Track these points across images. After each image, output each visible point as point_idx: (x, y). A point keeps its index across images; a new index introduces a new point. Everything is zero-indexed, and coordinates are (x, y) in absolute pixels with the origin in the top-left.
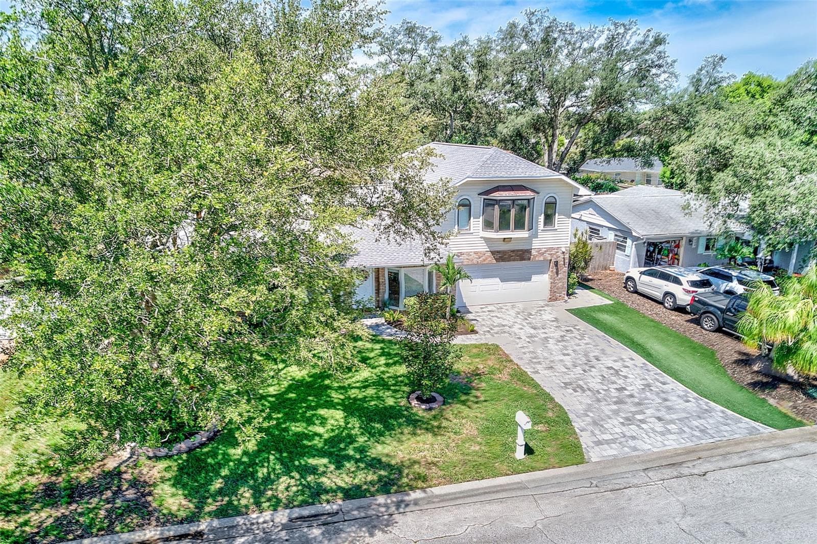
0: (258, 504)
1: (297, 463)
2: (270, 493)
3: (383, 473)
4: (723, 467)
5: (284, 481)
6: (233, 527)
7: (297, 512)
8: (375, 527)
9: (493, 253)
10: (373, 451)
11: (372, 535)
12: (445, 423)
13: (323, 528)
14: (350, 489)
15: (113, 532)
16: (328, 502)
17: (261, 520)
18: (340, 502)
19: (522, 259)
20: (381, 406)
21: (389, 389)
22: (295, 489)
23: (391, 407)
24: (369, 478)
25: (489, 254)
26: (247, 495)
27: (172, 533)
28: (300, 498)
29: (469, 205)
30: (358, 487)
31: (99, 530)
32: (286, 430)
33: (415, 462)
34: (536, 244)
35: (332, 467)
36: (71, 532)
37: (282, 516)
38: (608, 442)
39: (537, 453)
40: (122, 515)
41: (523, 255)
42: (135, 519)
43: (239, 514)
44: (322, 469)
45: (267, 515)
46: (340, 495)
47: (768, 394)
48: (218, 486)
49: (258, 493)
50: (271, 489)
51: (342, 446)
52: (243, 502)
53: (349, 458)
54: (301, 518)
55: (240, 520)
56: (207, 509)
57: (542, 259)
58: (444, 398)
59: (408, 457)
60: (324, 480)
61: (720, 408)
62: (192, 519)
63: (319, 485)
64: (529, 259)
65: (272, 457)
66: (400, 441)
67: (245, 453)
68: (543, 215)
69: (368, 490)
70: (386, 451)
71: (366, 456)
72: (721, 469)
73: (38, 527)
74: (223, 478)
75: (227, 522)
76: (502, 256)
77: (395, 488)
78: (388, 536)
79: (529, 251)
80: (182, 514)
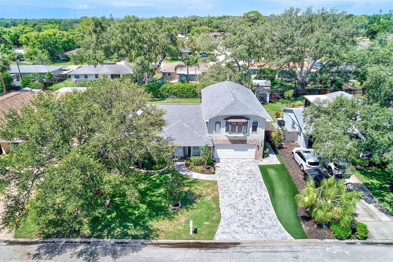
0: (108, 236)
1: (124, 224)
2: (112, 233)
3: (147, 232)
4: (259, 251)
5: (118, 229)
6: (99, 242)
7: (118, 240)
8: (135, 250)
9: (230, 140)
10: (148, 223)
11: (133, 253)
12: (176, 216)
13: (121, 247)
14: (135, 236)
15: (69, 238)
16: (127, 239)
17: (107, 241)
18: (130, 239)
19: (243, 143)
20: (159, 205)
21: (166, 198)
22: (119, 233)
23: (163, 207)
24: (142, 233)
25: (229, 141)
26: (106, 232)
27: (83, 241)
28: (120, 236)
29: (220, 123)
30: (137, 235)
31: (66, 236)
32: (126, 211)
33: (159, 230)
34: (248, 138)
35: (133, 227)
36: (59, 235)
37: (113, 241)
38: (226, 233)
39: (198, 233)
40: (73, 233)
41: (243, 142)
42: (75, 235)
43: (102, 238)
44: (130, 227)
45: (109, 240)
46: (131, 237)
47: (304, 223)
48: (100, 228)
49: (109, 232)
50: (113, 232)
51: (139, 220)
52: (104, 235)
53: (139, 224)
54: (118, 243)
55: (101, 240)
56: (94, 235)
57: (251, 143)
58: (182, 205)
59: (157, 227)
60: (129, 231)
61: (281, 225)
62: (89, 237)
63: (127, 233)
64: (246, 143)
65: (118, 220)
66: (158, 221)
67: (111, 218)
68: (252, 128)
69: (139, 237)
70: (151, 224)
71: (145, 225)
72: (257, 252)
73: (53, 232)
74: (102, 225)
75: (98, 240)
76: (234, 142)
77: (148, 238)
78: (137, 254)
79: (246, 141)
80: (87, 235)
